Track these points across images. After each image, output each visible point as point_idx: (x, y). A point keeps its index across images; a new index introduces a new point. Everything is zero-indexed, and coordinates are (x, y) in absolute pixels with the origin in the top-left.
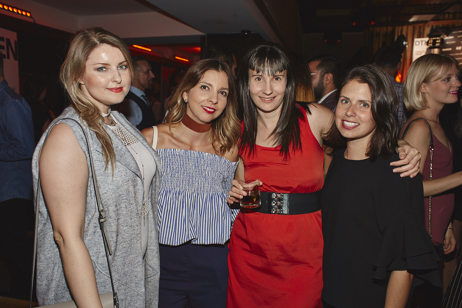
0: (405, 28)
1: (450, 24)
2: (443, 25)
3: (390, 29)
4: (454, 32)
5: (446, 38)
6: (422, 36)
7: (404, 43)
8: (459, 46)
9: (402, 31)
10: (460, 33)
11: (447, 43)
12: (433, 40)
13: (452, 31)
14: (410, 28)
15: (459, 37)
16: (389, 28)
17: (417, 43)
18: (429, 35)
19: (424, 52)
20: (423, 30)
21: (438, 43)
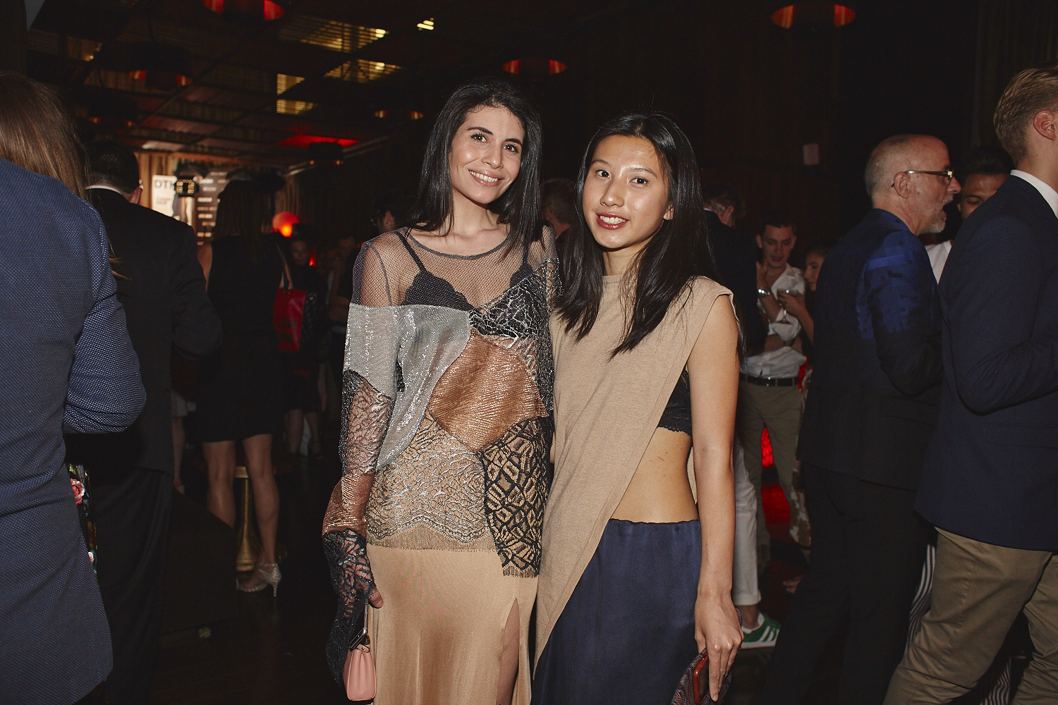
1: (206, 161)
2: (195, 161)
4: (212, 174)
5: (203, 182)
12: (183, 182)
13: (208, 173)
14: (145, 157)
17: (158, 184)
18: (176, 174)
19: (169, 199)
20: (167, 163)
21: (191, 189)
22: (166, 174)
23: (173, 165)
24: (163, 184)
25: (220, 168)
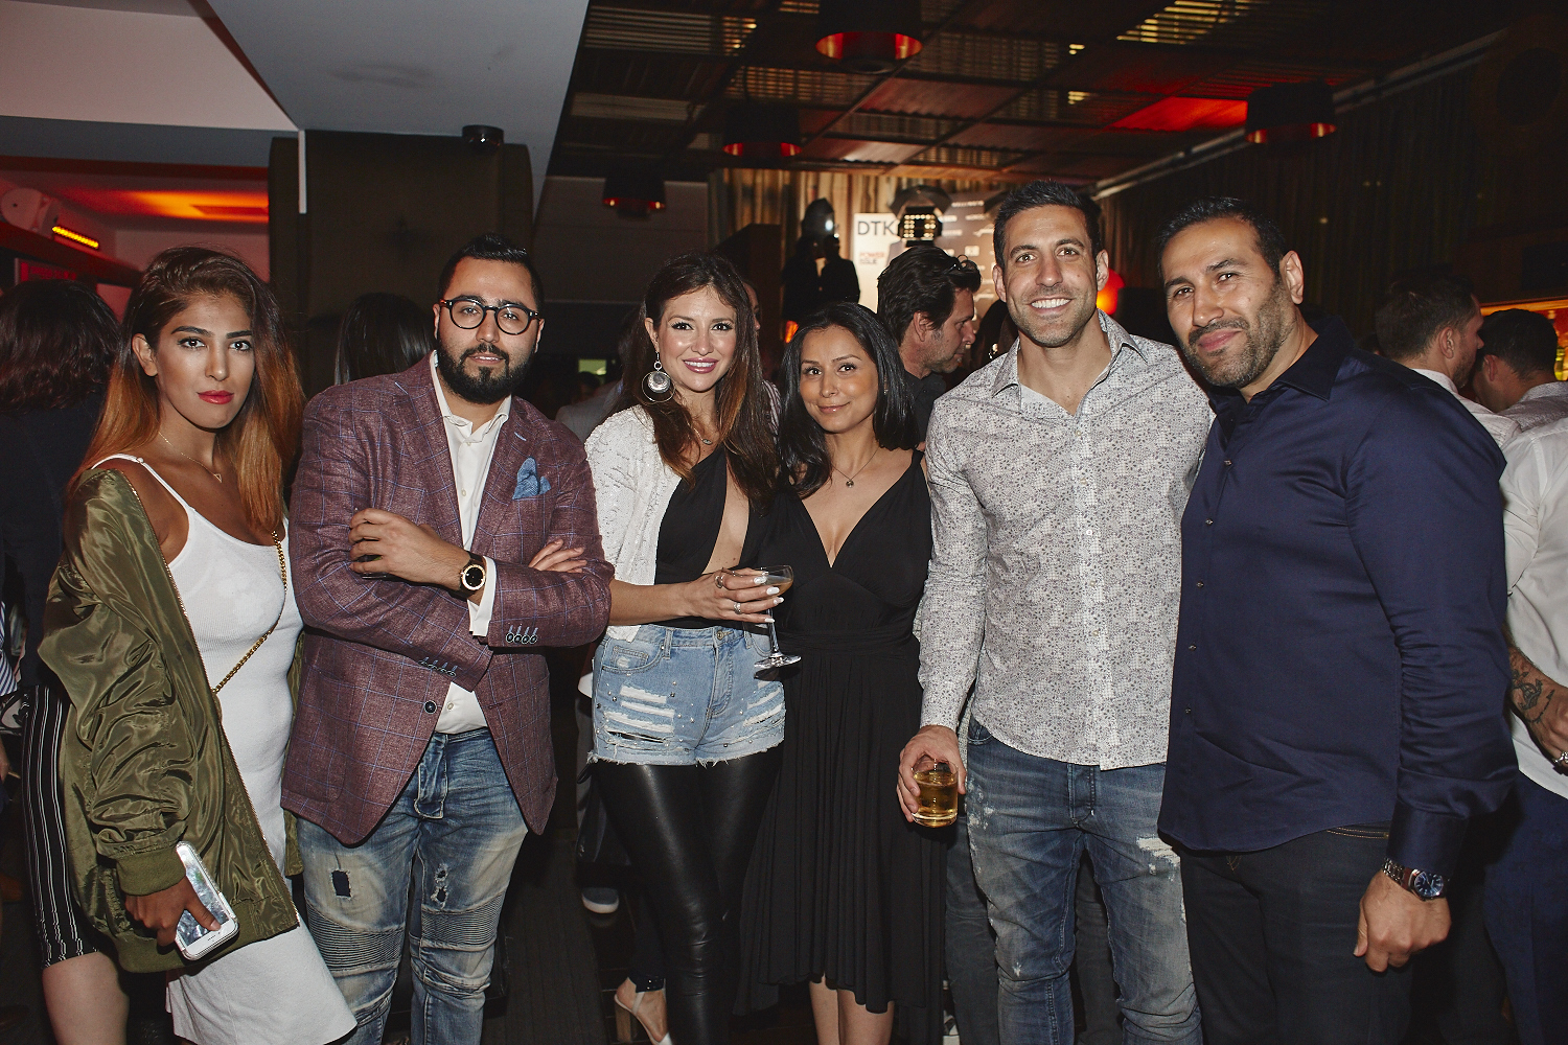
0: (825, 177)
1: (944, 181)
3: (783, 177)
4: (957, 205)
6: (872, 209)
7: (829, 225)
8: (972, 244)
9: (816, 188)
10: (971, 207)
11: (948, 233)
12: (915, 220)
13: (950, 202)
14: (840, 179)
15: (969, 218)
16: (780, 173)
17: (863, 228)
18: (894, 208)
19: (882, 255)
20: (876, 191)
21: (929, 231)
22: (876, 212)
23: (887, 194)
24: (872, 226)
25: (971, 192)
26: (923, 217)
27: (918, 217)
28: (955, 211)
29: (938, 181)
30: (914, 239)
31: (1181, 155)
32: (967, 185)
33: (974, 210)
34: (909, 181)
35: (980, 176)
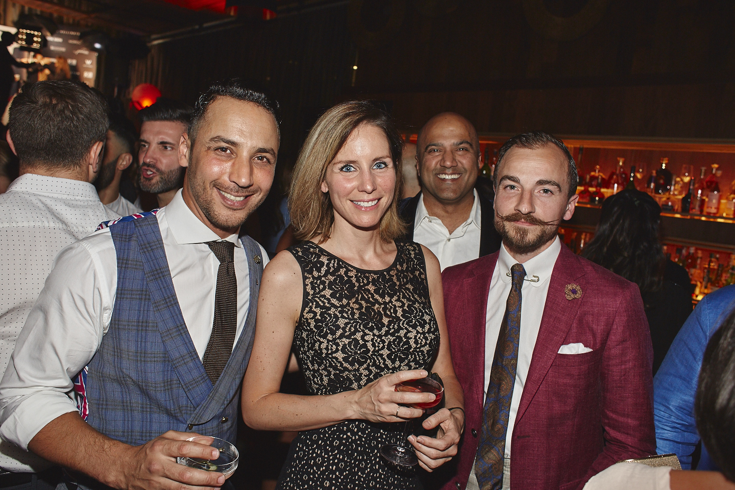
1: (55, 15)
2: (42, 12)
4: (62, 32)
5: (50, 38)
6: (2, 22)
8: (71, 57)
10: (73, 35)
11: (52, 48)
12: (26, 33)
13: (59, 29)
15: (71, 42)
18: (15, 24)
20: (5, 11)
21: (37, 42)
22: (5, 25)
23: (13, 15)
25: (73, 26)
26: (32, 32)
27: (29, 32)
28: (60, 36)
29: (51, 15)
30: (26, 46)
31: (197, 27)
32: (71, 21)
33: (73, 37)
34: (30, 10)
35: (78, 16)
